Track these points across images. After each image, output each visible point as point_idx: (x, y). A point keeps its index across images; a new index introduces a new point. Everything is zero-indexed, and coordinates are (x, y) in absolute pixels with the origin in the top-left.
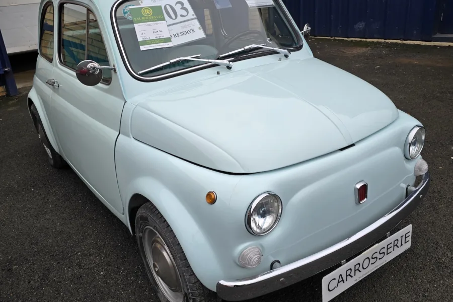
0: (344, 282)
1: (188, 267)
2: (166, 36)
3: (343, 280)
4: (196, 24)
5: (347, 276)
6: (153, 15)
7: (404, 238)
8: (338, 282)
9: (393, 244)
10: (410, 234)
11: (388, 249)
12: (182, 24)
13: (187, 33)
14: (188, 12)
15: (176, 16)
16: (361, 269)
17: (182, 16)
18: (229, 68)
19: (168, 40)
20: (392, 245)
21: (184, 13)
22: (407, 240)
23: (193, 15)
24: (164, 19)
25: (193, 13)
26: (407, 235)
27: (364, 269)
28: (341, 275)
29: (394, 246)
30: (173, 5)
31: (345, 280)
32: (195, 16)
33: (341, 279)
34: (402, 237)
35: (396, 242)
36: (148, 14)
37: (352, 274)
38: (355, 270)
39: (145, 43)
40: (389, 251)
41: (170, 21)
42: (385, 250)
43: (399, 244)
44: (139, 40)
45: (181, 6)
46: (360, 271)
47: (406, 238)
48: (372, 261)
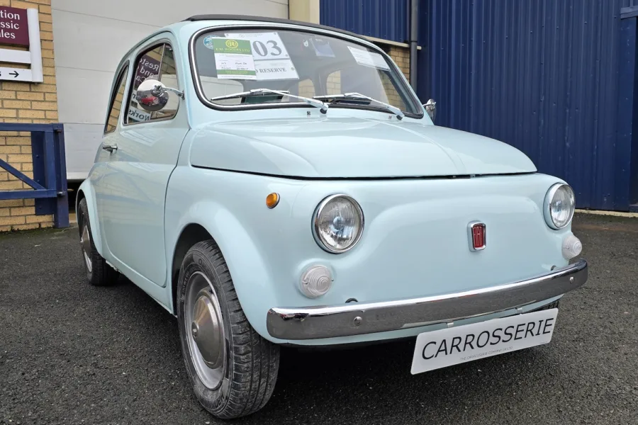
0: (446, 354)
1: (234, 300)
2: (250, 69)
3: (446, 350)
4: (289, 64)
5: (453, 346)
6: (238, 48)
7: (543, 324)
8: (439, 351)
9: (526, 326)
10: (553, 322)
11: (517, 331)
12: (271, 62)
13: (276, 70)
14: (280, 51)
15: (266, 52)
16: (474, 344)
17: (273, 54)
18: (323, 111)
19: (253, 73)
20: (525, 328)
21: (276, 51)
22: (548, 329)
23: (286, 55)
24: (250, 53)
25: (287, 53)
26: (549, 323)
27: (478, 346)
28: (444, 341)
29: (527, 331)
30: (265, 43)
31: (449, 351)
32: (288, 57)
33: (443, 348)
34: (541, 321)
35: (531, 326)
36: (233, 46)
37: (461, 346)
38: (466, 343)
39: (224, 72)
40: (519, 335)
41: (257, 56)
42: (513, 331)
43: (535, 331)
44: (217, 68)
45: (273, 45)
46: (472, 348)
47: (546, 325)
48: (493, 340)
